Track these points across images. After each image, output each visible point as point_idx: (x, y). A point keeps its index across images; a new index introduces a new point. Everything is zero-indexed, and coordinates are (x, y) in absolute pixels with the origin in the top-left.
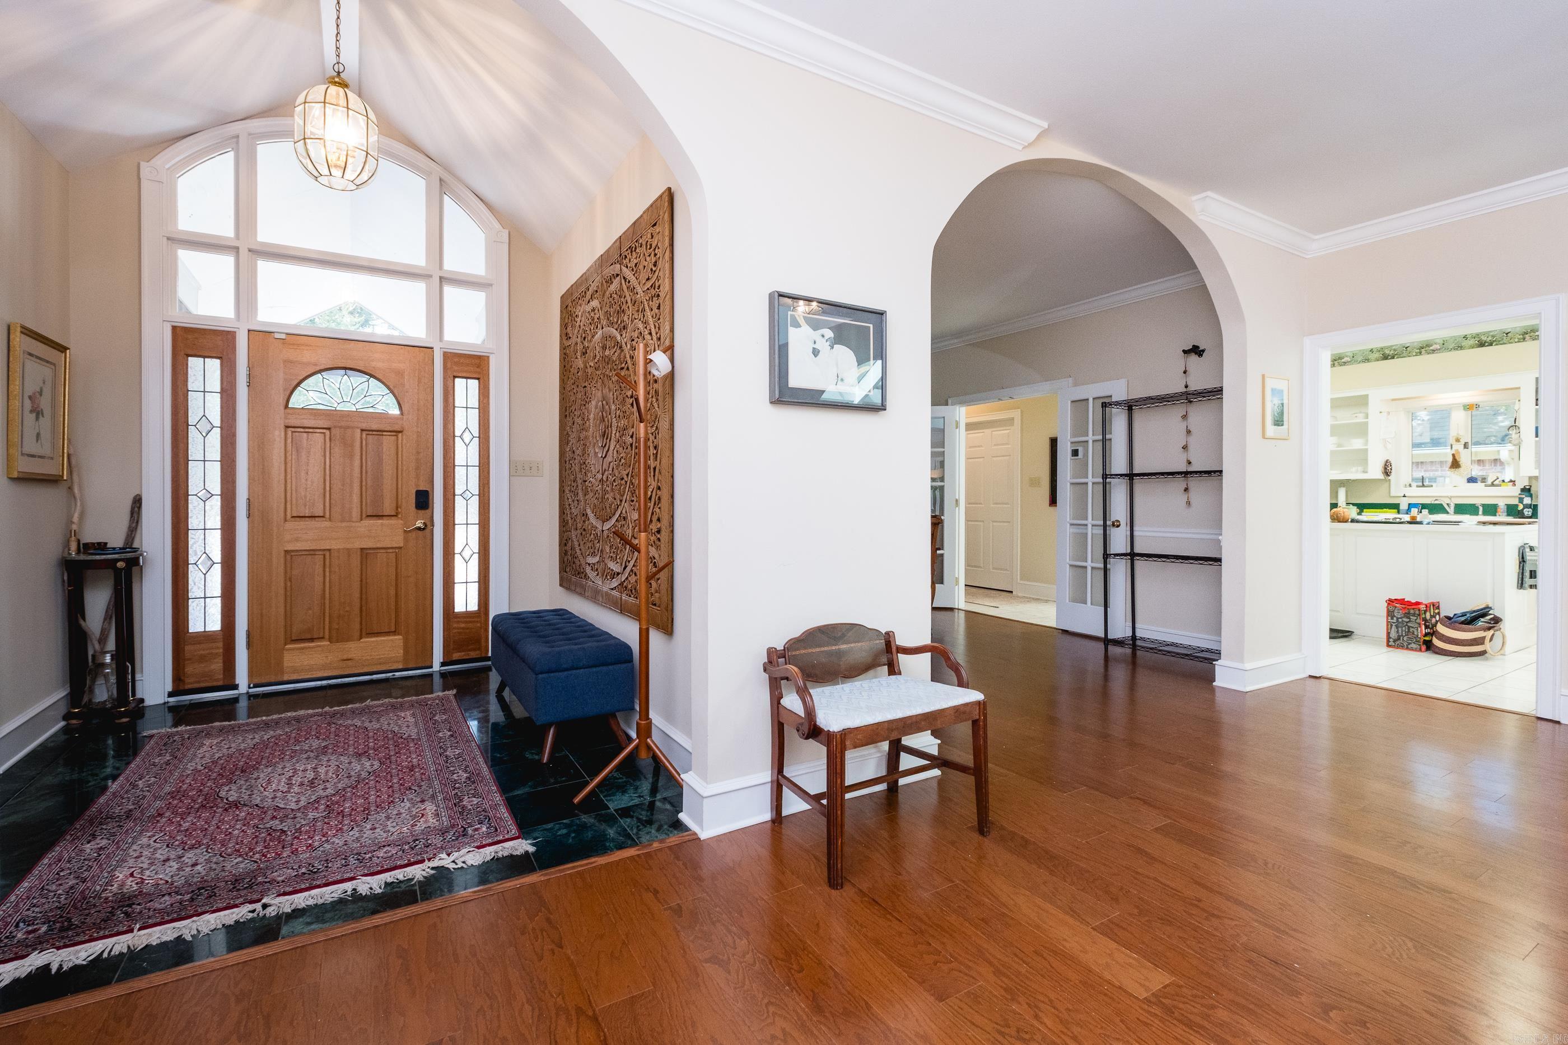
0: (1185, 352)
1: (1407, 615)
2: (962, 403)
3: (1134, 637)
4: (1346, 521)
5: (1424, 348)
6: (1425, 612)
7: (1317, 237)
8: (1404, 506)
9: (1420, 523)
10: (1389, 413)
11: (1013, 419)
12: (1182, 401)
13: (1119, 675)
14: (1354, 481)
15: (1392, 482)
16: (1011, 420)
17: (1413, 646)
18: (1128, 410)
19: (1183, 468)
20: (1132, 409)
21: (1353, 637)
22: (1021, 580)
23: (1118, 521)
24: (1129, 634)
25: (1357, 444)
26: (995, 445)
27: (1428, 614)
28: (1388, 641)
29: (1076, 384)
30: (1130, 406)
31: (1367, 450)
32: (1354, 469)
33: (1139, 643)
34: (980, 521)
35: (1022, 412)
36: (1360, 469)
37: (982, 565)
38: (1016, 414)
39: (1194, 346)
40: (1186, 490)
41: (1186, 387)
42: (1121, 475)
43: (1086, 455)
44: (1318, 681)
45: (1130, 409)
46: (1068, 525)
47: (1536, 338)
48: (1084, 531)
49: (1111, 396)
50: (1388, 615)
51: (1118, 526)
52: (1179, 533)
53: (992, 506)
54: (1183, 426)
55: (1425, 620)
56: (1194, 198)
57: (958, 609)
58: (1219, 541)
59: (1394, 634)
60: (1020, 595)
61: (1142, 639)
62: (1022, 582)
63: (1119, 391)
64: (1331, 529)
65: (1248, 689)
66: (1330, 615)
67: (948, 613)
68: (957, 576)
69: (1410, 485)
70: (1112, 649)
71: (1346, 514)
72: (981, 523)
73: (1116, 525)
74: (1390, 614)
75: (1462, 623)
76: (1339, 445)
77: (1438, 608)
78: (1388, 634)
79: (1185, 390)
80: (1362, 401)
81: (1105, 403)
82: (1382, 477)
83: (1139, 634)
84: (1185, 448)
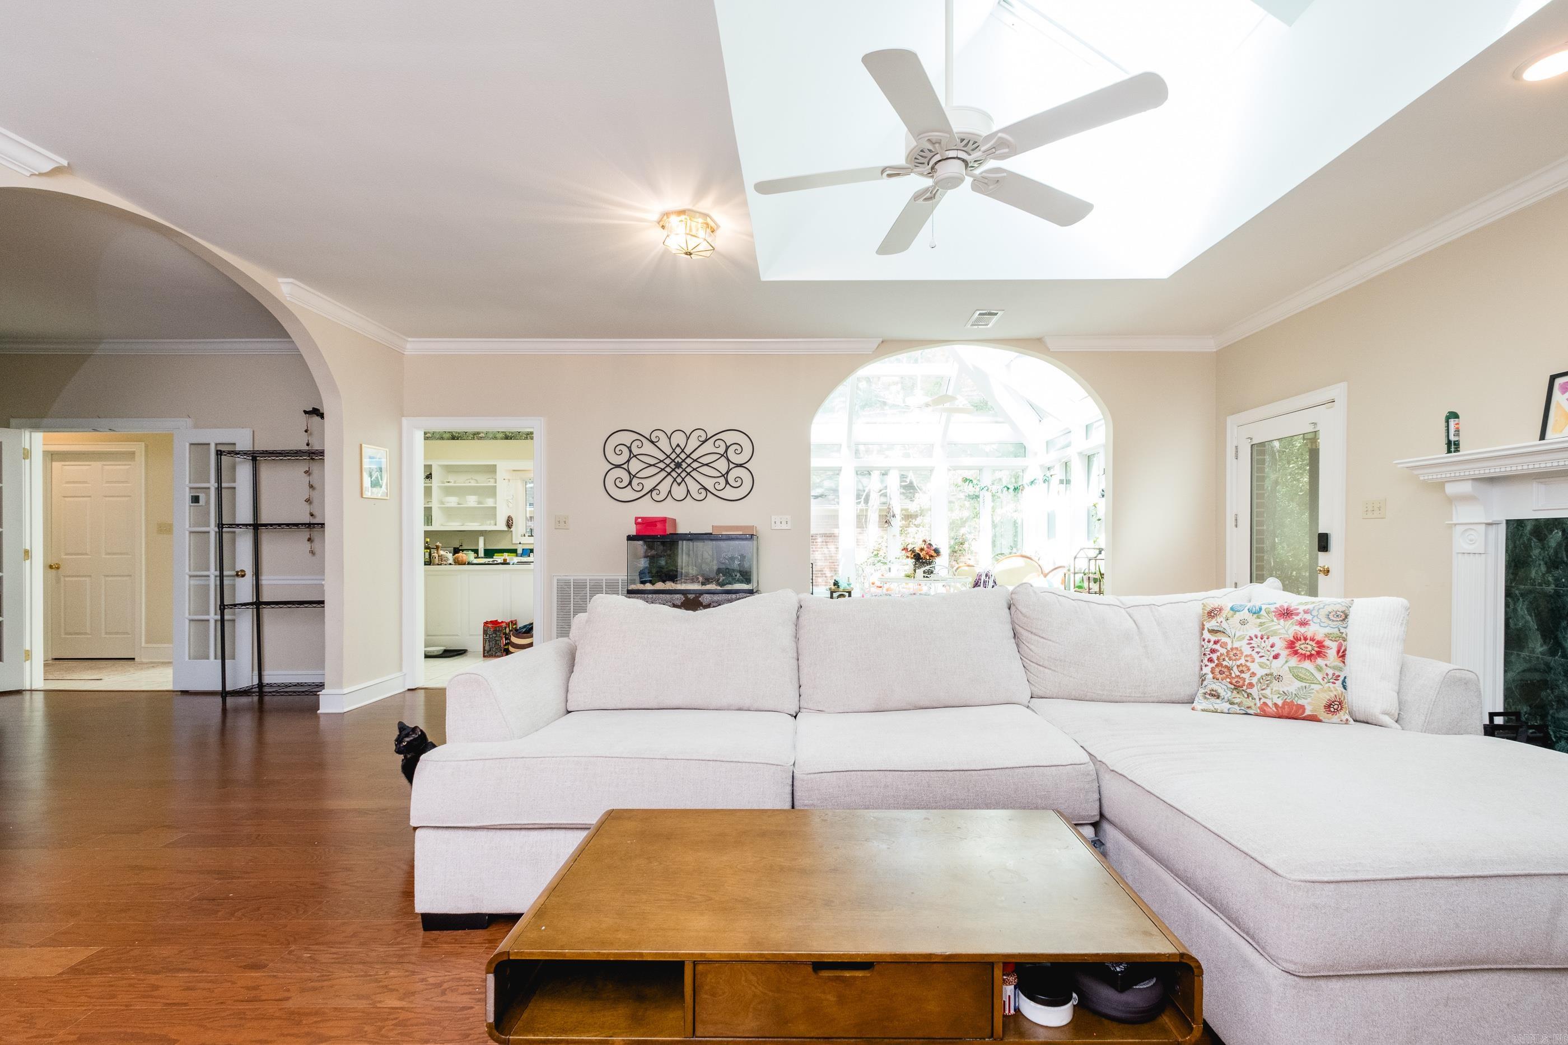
0: (306, 412)
1: (495, 631)
2: (36, 427)
3: (261, 685)
4: (465, 564)
5: (476, 436)
6: (505, 628)
7: (409, 339)
8: (520, 551)
9: (509, 564)
10: (509, 480)
11: (133, 453)
12: (305, 458)
13: (244, 726)
14: (490, 531)
15: (513, 532)
16: (132, 454)
17: (499, 654)
18: (252, 460)
19: (307, 519)
20: (256, 460)
21: (468, 654)
22: (147, 642)
23: (242, 571)
24: (256, 681)
25: (489, 502)
26: (107, 482)
27: (507, 630)
28: (484, 653)
29: (196, 426)
30: (255, 457)
31: (495, 508)
32: (488, 522)
33: (266, 689)
34: (85, 576)
35: (146, 446)
36: (492, 522)
37: (88, 631)
38: (139, 448)
39: (313, 408)
40: (309, 540)
41: (308, 445)
42: (246, 525)
43: (208, 502)
44: (414, 692)
45: (254, 459)
46: (187, 577)
47: (532, 438)
48: (207, 583)
49: (235, 444)
50: (484, 634)
51: (243, 576)
52: (295, 580)
53: (104, 556)
54: (306, 479)
55: (505, 634)
56: (280, 280)
57: (31, 691)
58: (323, 585)
59: (487, 648)
60: (144, 660)
61: (270, 685)
62: (147, 645)
63: (244, 443)
64: (425, 571)
65: (346, 710)
66: (425, 640)
67: (17, 697)
68: (28, 648)
69: (524, 535)
70: (230, 700)
71: (464, 558)
72: (88, 579)
73: (241, 574)
74: (485, 632)
75: (524, 633)
76: (479, 503)
77: (516, 624)
78: (484, 647)
79: (307, 448)
80: (492, 470)
81: (220, 451)
82: (506, 529)
83: (267, 680)
84: (308, 501)
